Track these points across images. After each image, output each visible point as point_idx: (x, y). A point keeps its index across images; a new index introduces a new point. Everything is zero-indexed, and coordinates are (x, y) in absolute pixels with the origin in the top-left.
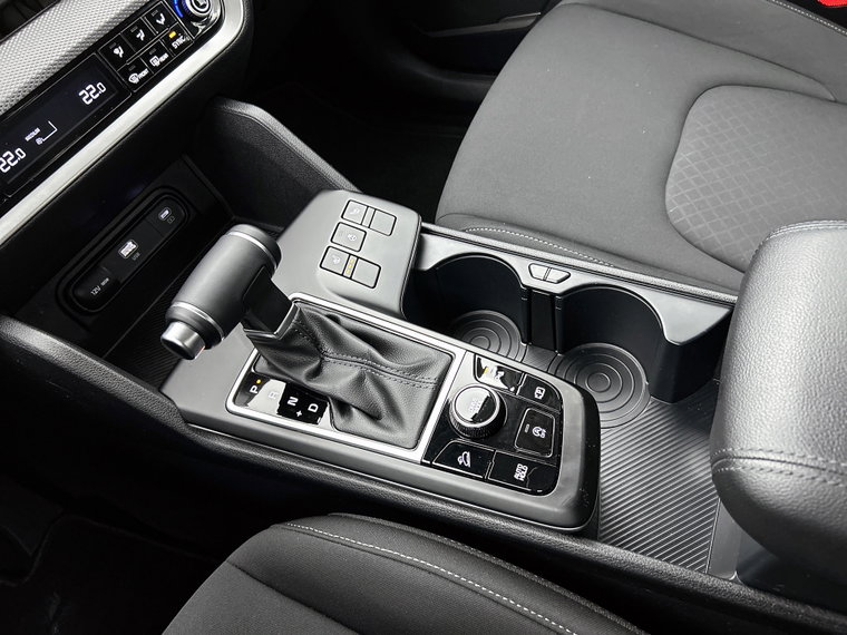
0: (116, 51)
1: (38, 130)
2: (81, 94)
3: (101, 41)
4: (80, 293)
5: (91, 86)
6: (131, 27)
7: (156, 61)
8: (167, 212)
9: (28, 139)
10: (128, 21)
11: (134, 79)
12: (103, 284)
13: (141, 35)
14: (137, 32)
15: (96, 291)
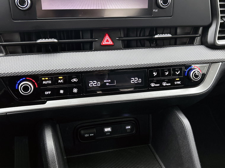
0: (154, 73)
1: (110, 81)
2: (132, 79)
3: (152, 67)
4: (82, 132)
5: (137, 78)
6: (165, 69)
7: (164, 84)
8: (129, 127)
9: (105, 81)
10: (166, 66)
11: (153, 85)
12: (91, 135)
13: (167, 73)
14: (166, 72)
15: (87, 135)
